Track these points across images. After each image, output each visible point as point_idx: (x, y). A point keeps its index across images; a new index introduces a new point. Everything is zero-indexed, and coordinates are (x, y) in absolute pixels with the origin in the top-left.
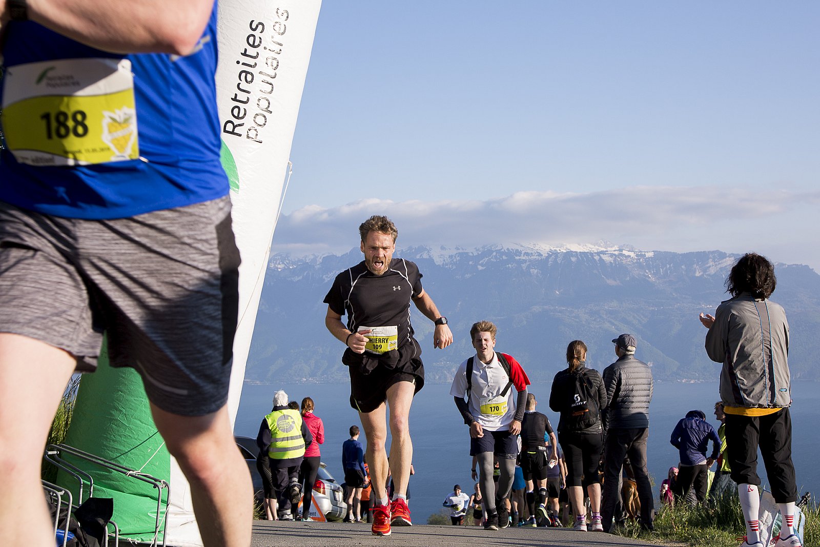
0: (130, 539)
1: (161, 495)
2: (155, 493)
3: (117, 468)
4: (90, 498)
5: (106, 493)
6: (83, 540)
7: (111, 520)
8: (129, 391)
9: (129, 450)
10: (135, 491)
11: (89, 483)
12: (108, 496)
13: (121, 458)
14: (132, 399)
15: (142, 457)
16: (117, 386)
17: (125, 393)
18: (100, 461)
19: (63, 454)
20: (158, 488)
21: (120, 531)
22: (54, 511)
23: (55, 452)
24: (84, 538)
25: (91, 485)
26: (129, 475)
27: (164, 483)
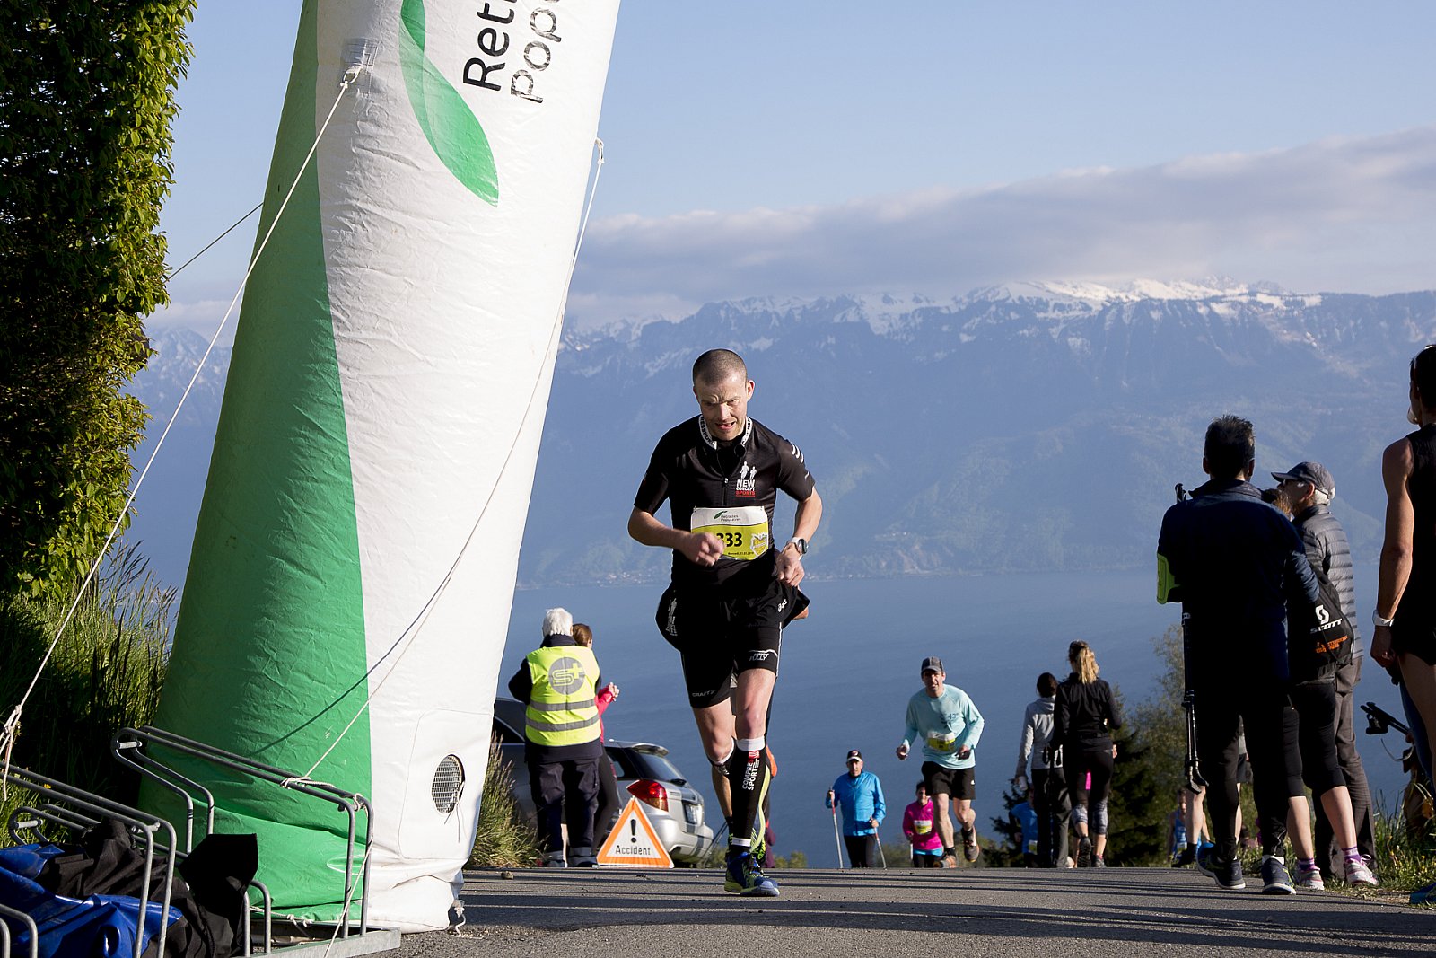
0: (292, 916)
1: (354, 825)
2: (341, 821)
3: (263, 772)
4: (209, 836)
5: (243, 824)
6: (200, 922)
7: (257, 878)
8: (284, 615)
9: (286, 734)
10: (301, 819)
11: (206, 805)
12: (245, 830)
13: (270, 751)
14: (291, 630)
15: (312, 749)
16: (258, 606)
17: (275, 619)
18: (227, 760)
19: (152, 746)
20: (348, 809)
21: (272, 900)
22: (139, 864)
23: (134, 744)
24: (202, 918)
25: (210, 808)
26: (288, 786)
27: (358, 797)
